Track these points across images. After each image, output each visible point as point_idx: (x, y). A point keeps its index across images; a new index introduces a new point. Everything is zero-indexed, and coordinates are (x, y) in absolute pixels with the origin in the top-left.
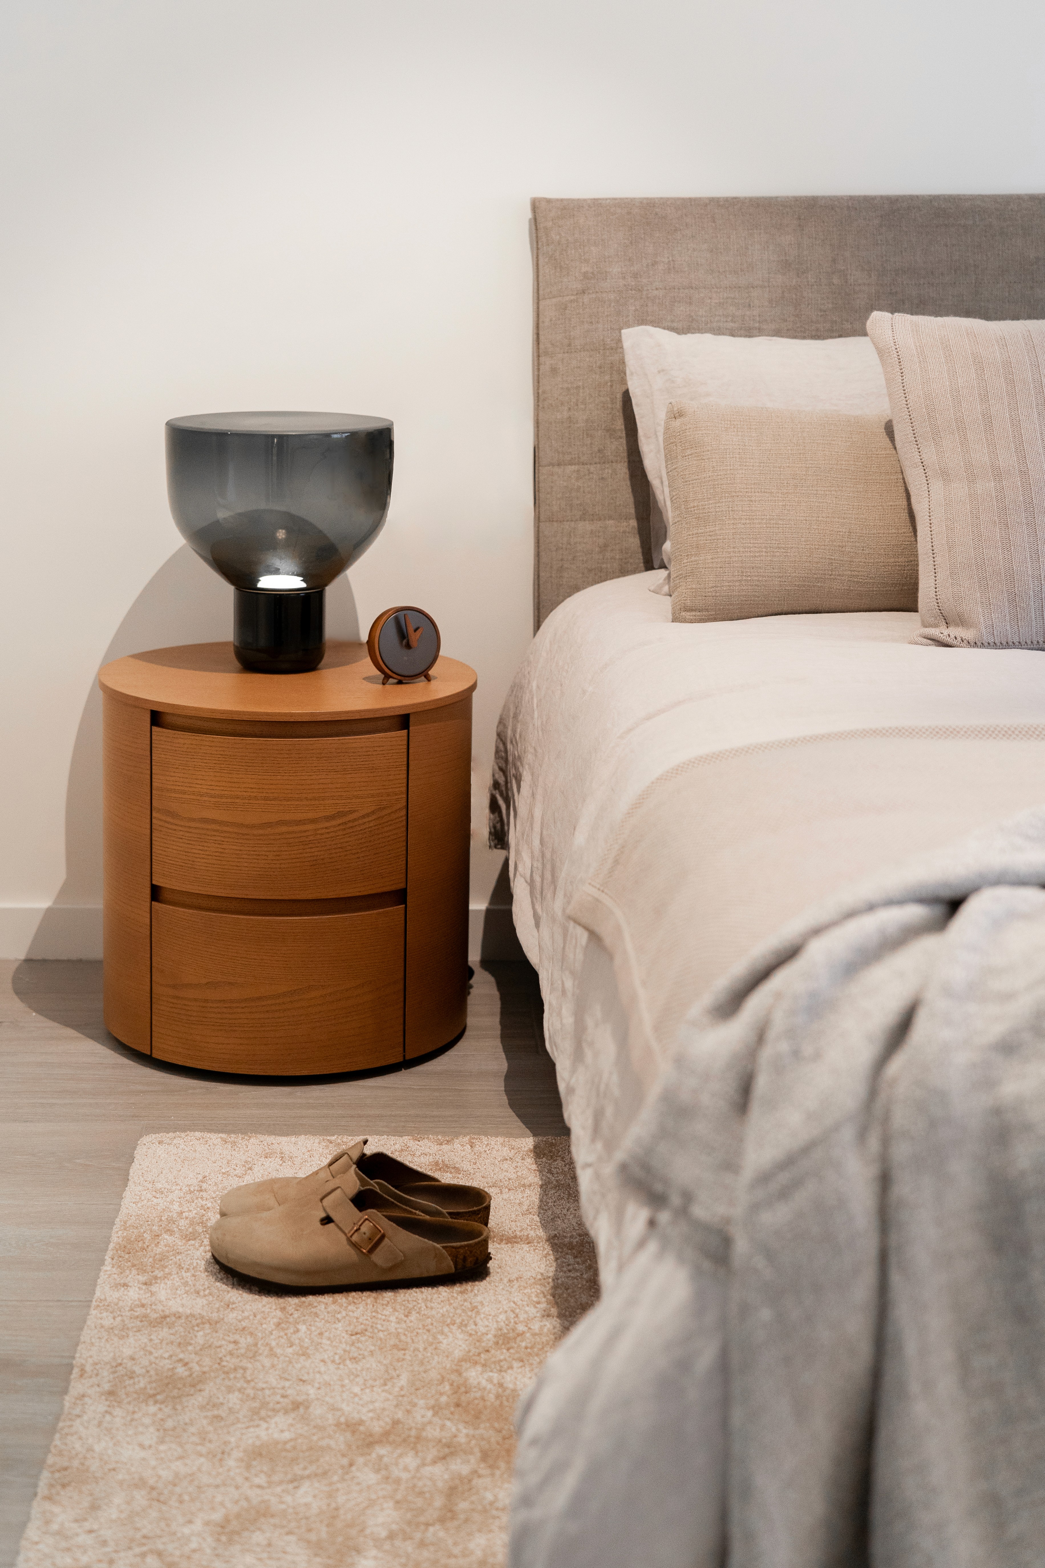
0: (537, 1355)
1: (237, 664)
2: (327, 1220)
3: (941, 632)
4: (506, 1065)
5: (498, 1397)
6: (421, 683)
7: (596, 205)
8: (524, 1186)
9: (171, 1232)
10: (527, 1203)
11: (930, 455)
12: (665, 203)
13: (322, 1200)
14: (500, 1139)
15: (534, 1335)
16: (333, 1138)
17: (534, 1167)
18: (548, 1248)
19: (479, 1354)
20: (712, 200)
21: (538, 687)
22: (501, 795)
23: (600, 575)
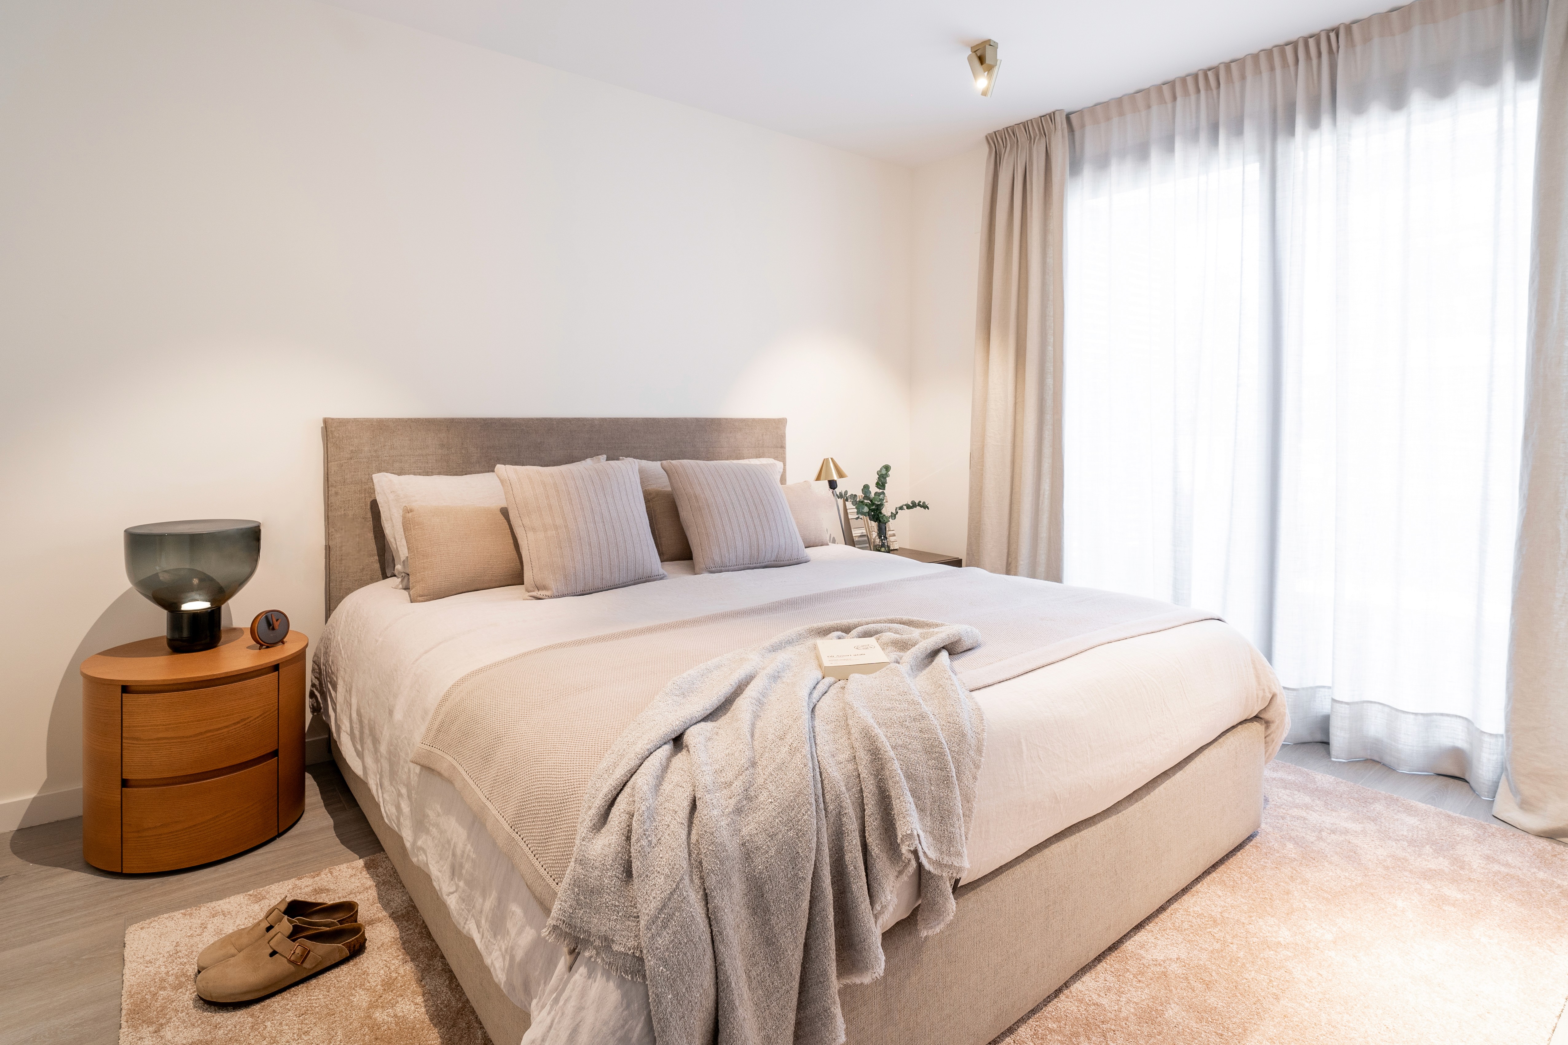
0: (409, 988)
1: (170, 650)
2: (273, 953)
3: (536, 593)
4: (332, 821)
5: (397, 1024)
6: (281, 648)
8: (367, 888)
9: (164, 988)
10: (371, 898)
11: (525, 521)
13: (268, 943)
14: (345, 865)
15: (402, 977)
16: (251, 892)
17: (368, 876)
18: (392, 922)
19: (377, 1000)
22: (317, 690)
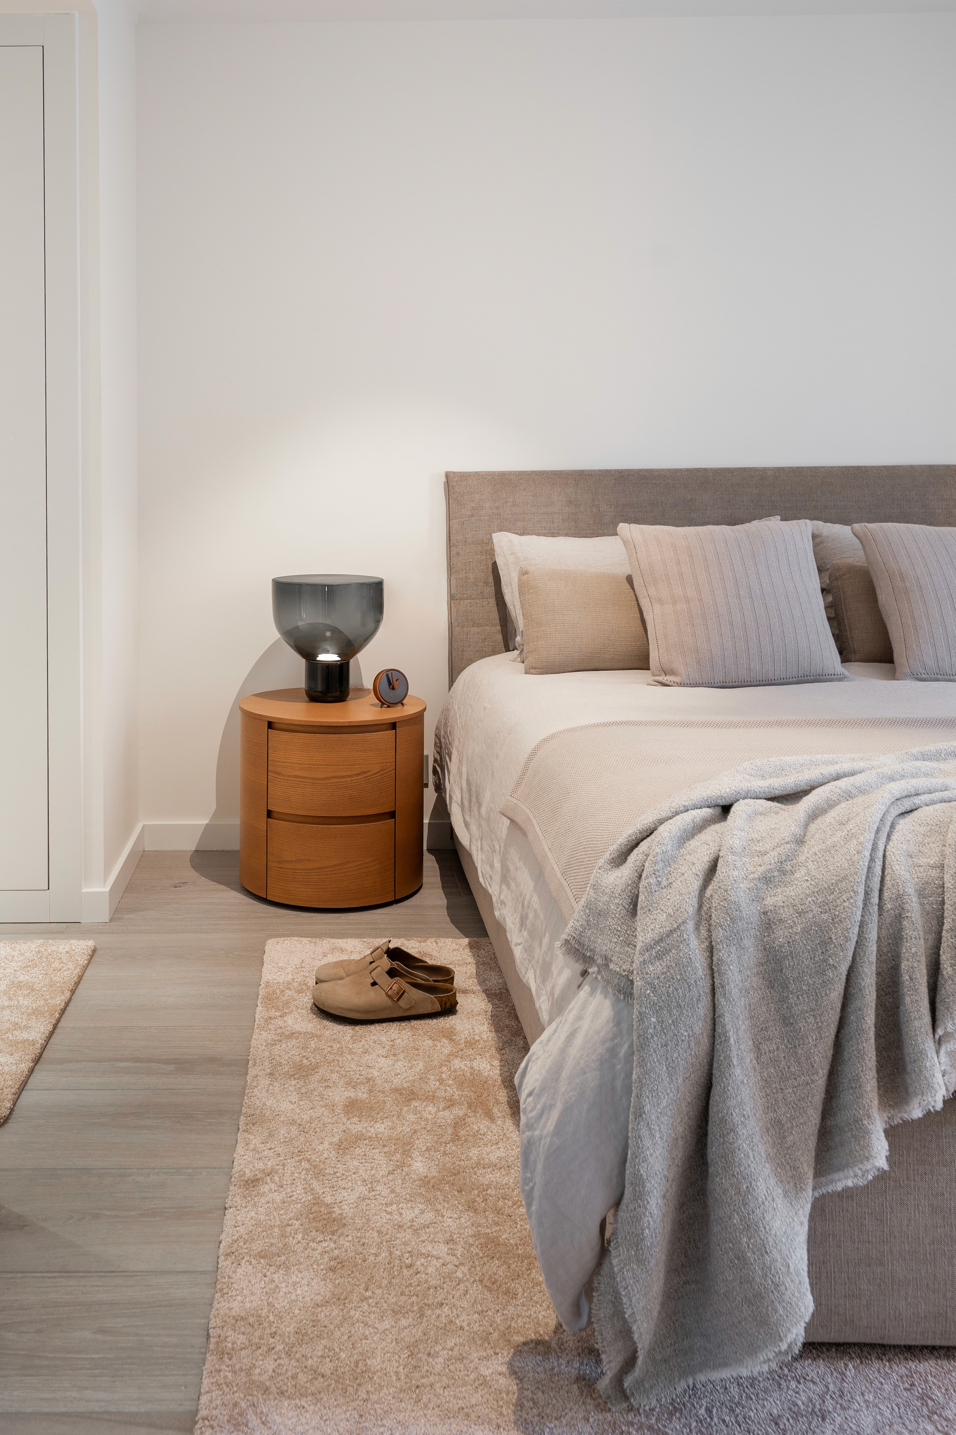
0: (488, 1051)
1: (307, 698)
2: (375, 984)
3: (662, 679)
4: (446, 901)
5: (471, 1074)
6: (399, 707)
7: (477, 474)
8: (466, 963)
9: (290, 989)
10: (469, 973)
11: (652, 591)
12: (510, 473)
13: (370, 973)
14: (450, 940)
15: (485, 1041)
16: (365, 940)
17: (470, 954)
18: (484, 996)
19: (458, 1052)
20: (533, 472)
21: (458, 708)
22: (439, 765)
23: (483, 654)
